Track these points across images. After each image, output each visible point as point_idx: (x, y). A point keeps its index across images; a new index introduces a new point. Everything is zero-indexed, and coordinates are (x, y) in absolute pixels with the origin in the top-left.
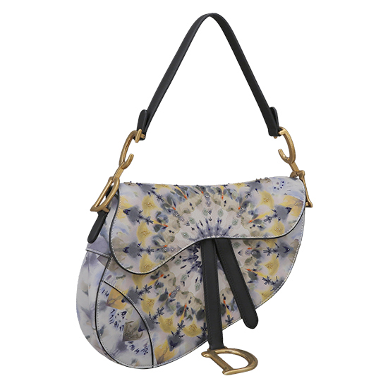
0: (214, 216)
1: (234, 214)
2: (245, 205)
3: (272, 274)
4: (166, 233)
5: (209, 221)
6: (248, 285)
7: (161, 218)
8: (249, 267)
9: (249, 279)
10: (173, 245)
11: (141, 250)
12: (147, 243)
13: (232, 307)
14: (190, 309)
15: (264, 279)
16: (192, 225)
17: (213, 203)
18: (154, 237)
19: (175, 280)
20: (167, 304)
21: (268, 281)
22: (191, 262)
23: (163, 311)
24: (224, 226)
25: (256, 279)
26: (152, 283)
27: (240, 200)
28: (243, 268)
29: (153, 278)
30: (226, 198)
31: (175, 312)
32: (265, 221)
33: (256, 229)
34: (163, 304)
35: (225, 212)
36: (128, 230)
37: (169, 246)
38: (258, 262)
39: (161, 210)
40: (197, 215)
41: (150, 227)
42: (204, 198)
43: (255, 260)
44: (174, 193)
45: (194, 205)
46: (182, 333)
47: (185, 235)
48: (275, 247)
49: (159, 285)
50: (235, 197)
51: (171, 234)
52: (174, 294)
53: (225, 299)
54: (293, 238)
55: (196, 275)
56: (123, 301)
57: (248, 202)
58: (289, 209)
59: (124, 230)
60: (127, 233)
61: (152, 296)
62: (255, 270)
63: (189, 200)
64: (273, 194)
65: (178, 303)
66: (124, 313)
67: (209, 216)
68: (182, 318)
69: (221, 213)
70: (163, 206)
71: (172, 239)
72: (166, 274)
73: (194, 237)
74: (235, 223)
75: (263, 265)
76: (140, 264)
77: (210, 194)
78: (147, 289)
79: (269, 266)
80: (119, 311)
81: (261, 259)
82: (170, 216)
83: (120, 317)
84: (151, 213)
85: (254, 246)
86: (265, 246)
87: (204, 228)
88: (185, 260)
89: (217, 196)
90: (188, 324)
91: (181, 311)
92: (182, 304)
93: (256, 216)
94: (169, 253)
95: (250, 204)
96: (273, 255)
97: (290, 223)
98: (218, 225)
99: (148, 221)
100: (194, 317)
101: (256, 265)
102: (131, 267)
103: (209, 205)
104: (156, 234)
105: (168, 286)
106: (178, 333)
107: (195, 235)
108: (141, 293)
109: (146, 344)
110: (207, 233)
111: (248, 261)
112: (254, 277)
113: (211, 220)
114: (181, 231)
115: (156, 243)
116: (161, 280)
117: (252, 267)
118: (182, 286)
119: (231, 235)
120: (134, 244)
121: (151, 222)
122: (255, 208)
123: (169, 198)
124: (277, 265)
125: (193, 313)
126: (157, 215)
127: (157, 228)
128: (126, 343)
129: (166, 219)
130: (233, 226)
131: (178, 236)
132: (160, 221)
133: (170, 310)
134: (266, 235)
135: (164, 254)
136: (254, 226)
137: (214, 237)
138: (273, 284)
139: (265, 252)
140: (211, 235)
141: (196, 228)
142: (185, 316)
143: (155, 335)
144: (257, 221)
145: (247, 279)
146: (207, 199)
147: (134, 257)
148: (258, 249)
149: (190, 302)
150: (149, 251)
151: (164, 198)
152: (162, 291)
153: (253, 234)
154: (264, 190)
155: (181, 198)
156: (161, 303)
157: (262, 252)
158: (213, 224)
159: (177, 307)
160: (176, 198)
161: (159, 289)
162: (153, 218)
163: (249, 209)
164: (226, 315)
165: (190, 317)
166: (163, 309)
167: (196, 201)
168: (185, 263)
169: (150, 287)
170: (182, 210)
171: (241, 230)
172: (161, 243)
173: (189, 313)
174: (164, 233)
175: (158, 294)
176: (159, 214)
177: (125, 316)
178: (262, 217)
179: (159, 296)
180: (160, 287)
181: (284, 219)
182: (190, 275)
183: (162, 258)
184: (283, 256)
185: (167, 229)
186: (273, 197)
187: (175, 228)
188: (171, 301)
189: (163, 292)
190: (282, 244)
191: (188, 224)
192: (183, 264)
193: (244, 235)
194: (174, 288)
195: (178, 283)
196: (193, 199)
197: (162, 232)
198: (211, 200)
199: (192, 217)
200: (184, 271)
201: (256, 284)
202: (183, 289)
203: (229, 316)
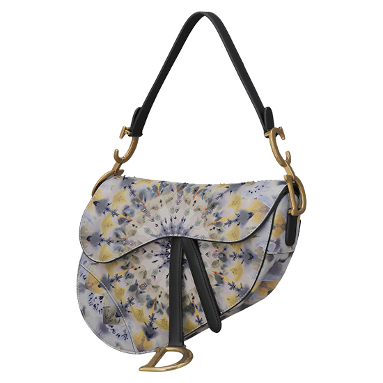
0: (180, 215)
1: (200, 214)
2: (213, 206)
3: (237, 280)
4: (129, 227)
5: (173, 220)
6: (214, 287)
7: (128, 212)
8: (216, 270)
9: (216, 282)
10: (134, 239)
11: (102, 240)
12: (108, 234)
13: (200, 307)
14: (160, 303)
15: (229, 284)
16: (156, 222)
17: (183, 202)
18: (116, 229)
19: (145, 273)
20: (137, 294)
21: (233, 286)
22: (163, 258)
23: (133, 301)
24: (186, 225)
25: (222, 283)
26: (122, 273)
27: (210, 200)
28: (210, 270)
29: (123, 268)
30: (198, 198)
31: (145, 303)
32: (226, 224)
33: (215, 231)
34: (133, 294)
35: (192, 212)
36: (93, 220)
37: (129, 239)
38: (224, 266)
39: (130, 204)
40: (164, 213)
41: (114, 220)
42: (176, 197)
43: (221, 263)
44: (149, 190)
45: (163, 202)
46: (155, 325)
47: (147, 231)
48: (240, 253)
49: (129, 276)
50: (206, 198)
51: (134, 228)
52: (145, 286)
53: (193, 298)
54: (257, 245)
55: (166, 270)
56: (99, 286)
57: (217, 204)
58: (251, 215)
59: (90, 220)
60: (92, 223)
61: (122, 285)
62: (221, 274)
63: (161, 197)
64: (244, 198)
65: (148, 296)
66: (101, 298)
67: (175, 214)
68: (152, 311)
69: (187, 212)
70: (133, 201)
71: (133, 233)
72: (137, 266)
73: (156, 233)
74: (198, 223)
75: (228, 269)
76: (99, 254)
77: (184, 193)
78: (118, 278)
79: (234, 271)
80: (97, 295)
81: (227, 263)
82: (138, 213)
83: (98, 301)
84: (118, 207)
85: (221, 249)
86: (231, 250)
87: (167, 225)
88: (157, 255)
89: (190, 195)
90: (159, 317)
91: (151, 304)
92: (153, 298)
93: (219, 218)
94: (129, 246)
95: (217, 206)
96: (238, 261)
97: (247, 229)
98: (181, 224)
99: (114, 213)
100: (165, 311)
101: (222, 269)
102: (91, 255)
103: (178, 203)
104: (120, 226)
105: (138, 278)
106: (151, 325)
107: (157, 232)
108: (112, 281)
109: (125, 331)
110: (169, 231)
111: (214, 264)
112: (220, 280)
113: (175, 218)
114: (145, 226)
115: (117, 236)
116: (131, 271)
117: (218, 270)
118: (152, 280)
119: (192, 235)
120: (97, 233)
121: (117, 215)
122: (221, 210)
123: (142, 194)
124: (242, 272)
125: (163, 307)
126: (125, 209)
127: (121, 221)
128: (107, 326)
129: (132, 213)
130: (195, 227)
131: (140, 231)
132: (126, 215)
133: (140, 301)
134: (222, 239)
135: (123, 247)
136: (214, 228)
137: (176, 235)
138: (238, 290)
139: (231, 256)
140: (173, 233)
141: (160, 225)
142: (155, 309)
143: (129, 323)
144: (218, 224)
145: (213, 282)
146: (179, 197)
147: (95, 246)
148: (225, 252)
149: (160, 296)
150: (109, 242)
151: (137, 193)
152: (132, 282)
153: (211, 236)
155: (154, 194)
156: (131, 293)
157: (228, 256)
158: (176, 223)
159: (147, 299)
160: (148, 194)
161: (129, 280)
162: (120, 212)
163: (215, 211)
164: (195, 315)
165: (160, 311)
166: (133, 299)
167: (168, 198)
168: (157, 258)
169: (121, 277)
170: (151, 206)
171: (200, 232)
172: (122, 236)
173: (159, 307)
174: (127, 226)
175: (128, 284)
176: (127, 207)
177: (103, 300)
178: (224, 220)
179: (129, 286)
180: (130, 277)
181: (244, 224)
182: (162, 269)
183: (120, 250)
184: (248, 263)
185: (131, 223)
186: (242, 201)
187: (139, 222)
188: (141, 292)
189: (134, 283)
190: (247, 250)
191: (153, 220)
192: (154, 258)
193: (203, 237)
194: (144, 281)
195: (149, 276)
196: (166, 196)
197: (125, 226)
198: (182, 199)
199: (159, 214)
200: (156, 266)
201: (222, 288)
202: (153, 283)
203: (198, 316)
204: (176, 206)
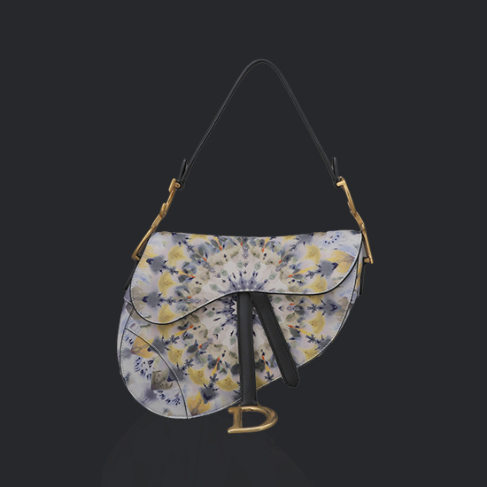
0: (250, 269)
1: (273, 267)
2: (288, 259)
3: (316, 332)
4: (192, 285)
5: (243, 274)
6: (289, 342)
7: (188, 269)
8: (290, 324)
9: (291, 336)
10: (199, 296)
11: (162, 300)
12: (168, 293)
13: (272, 363)
14: (223, 362)
15: (307, 337)
16: (222, 278)
17: (251, 256)
18: (177, 288)
19: (206, 332)
20: (197, 355)
21: (312, 339)
22: (227, 315)
23: (192, 363)
24: (259, 280)
25: (299, 336)
26: (180, 334)
27: (283, 253)
28: (284, 324)
29: (180, 328)
30: (267, 250)
31: (206, 365)
32: (307, 276)
33: (295, 284)
34: (192, 355)
35: (263, 265)
36: (148, 279)
37: (194, 297)
38: (301, 319)
39: (189, 260)
40: (231, 268)
41: (174, 278)
42: (241, 251)
43: (298, 316)
44: (208, 244)
45: (228, 257)
46: (215, 386)
47: (214, 287)
48: (320, 304)
49: (187, 337)
50: (276, 250)
51: (198, 285)
52: (205, 346)
53: (263, 354)
54: (341, 295)
55: (232, 328)
56: (149, 350)
57: (292, 256)
58: (335, 265)
59: (144, 280)
60: (148, 283)
61: (180, 347)
62: (297, 327)
63: (224, 252)
64: (322, 249)
65: (209, 356)
66: (152, 362)
67: (244, 269)
68: (214, 371)
69: (258, 266)
70: (192, 257)
71: (198, 291)
72: (196, 325)
73: (224, 290)
74: (273, 277)
75: (307, 322)
76: (159, 314)
77: (250, 246)
78: (174, 340)
79: (313, 323)
80: (145, 359)
81: (305, 316)
82: (200, 270)
83: (147, 366)
84: (178, 264)
85: (297, 302)
86: (309, 302)
87: (236, 281)
88: (219, 313)
89: (258, 249)
90: (221, 378)
91: (214, 364)
92: (215, 358)
93: (298, 270)
94: (194, 304)
95: (292, 258)
96: (318, 313)
97: (334, 279)
98: (252, 278)
99: (172, 271)
100: (229, 371)
101: (299, 322)
102: (149, 317)
103: (246, 257)
104: (181, 284)
105: (198, 338)
106: (211, 386)
107: (225, 288)
108: (167, 343)
109: (177, 395)
110: (239, 286)
111: (289, 318)
112: (296, 333)
113: (245, 273)
114: (210, 282)
115: (179, 294)
116: (190, 331)
117: (294, 323)
118: (214, 339)
119: (267, 289)
120: (155, 293)
121: (177, 272)
122: (298, 262)
123: (201, 249)
124: (323, 323)
125: (227, 367)
126: (184, 266)
127: (182, 279)
128: (155, 392)
129: (194, 270)
130: (270, 281)
131: (206, 287)
132: (187, 272)
133: (200, 362)
134: (305, 291)
135: (187, 305)
136: (293, 281)
137: (247, 290)
138: (318, 342)
139: (309, 308)
140: (244, 288)
141: (227, 281)
142: (218, 369)
143: (185, 386)
144: (297, 276)
145: (288, 336)
146: (245, 251)
147: (153, 306)
148: (302, 305)
149: (223, 355)
150: (170, 301)
151: (196, 249)
152: (191, 342)
153: (291, 289)
154: (313, 244)
155: (215, 249)
156: (190, 354)
157: (306, 309)
158: (247, 277)
159: (209, 359)
160: (209, 249)
161: (187, 340)
162: (179, 269)
163: (290, 263)
164: (265, 371)
165: (224, 371)
166: (192, 360)
167: (232, 253)
168: (219, 315)
169: (178, 338)
170: (214, 262)
171: (277, 285)
172: (185, 294)
173: (221, 367)
174: (189, 284)
175: (186, 345)
176: (187, 264)
177: (153, 365)
178: (304, 272)
179: (187, 348)
180: (189, 338)
181: (329, 275)
182: (225, 327)
183: (184, 309)
184: (330, 314)
185: (194, 280)
186: (321, 252)
187: (203, 279)
188: (202, 353)
189: (193, 343)
190: (329, 301)
191: (219, 276)
192: (217, 316)
193: (282, 290)
194: (205, 340)
195: (210, 335)
196: (229, 250)
197: (187, 283)
198: (249, 252)
199: (225, 269)
200: (218, 324)
201: (298, 342)
202: (216, 342)
203: (268, 373)
204: (243, 260)
